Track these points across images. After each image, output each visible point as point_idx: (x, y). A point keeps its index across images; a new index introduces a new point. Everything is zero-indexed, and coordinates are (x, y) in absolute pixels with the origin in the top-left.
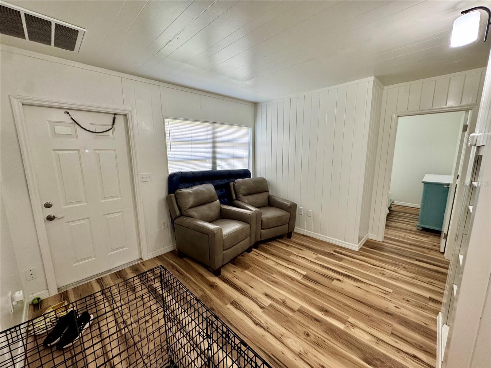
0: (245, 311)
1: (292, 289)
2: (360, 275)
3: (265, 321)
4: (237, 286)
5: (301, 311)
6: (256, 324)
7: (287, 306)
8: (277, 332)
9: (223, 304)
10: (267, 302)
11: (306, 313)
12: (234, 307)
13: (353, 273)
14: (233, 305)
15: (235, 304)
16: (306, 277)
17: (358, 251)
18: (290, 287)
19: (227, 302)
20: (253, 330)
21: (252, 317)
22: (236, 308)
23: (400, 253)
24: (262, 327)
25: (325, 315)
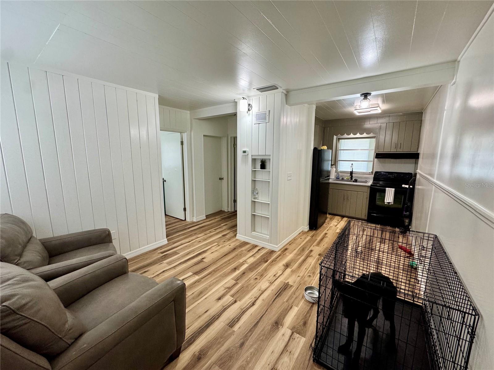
0: (241, 313)
1: (211, 283)
2: (199, 250)
3: (249, 299)
4: (203, 325)
5: (237, 279)
6: (253, 304)
7: (232, 287)
8: (257, 292)
9: (234, 335)
10: (228, 299)
11: (238, 277)
12: (237, 324)
13: (196, 251)
14: (235, 324)
15: (232, 324)
16: (196, 273)
17: (168, 243)
18: (210, 283)
19: (229, 332)
20: (260, 306)
21: (228, 305)
22: (238, 321)
23: (178, 231)
24: (255, 301)
25: (239, 270)
